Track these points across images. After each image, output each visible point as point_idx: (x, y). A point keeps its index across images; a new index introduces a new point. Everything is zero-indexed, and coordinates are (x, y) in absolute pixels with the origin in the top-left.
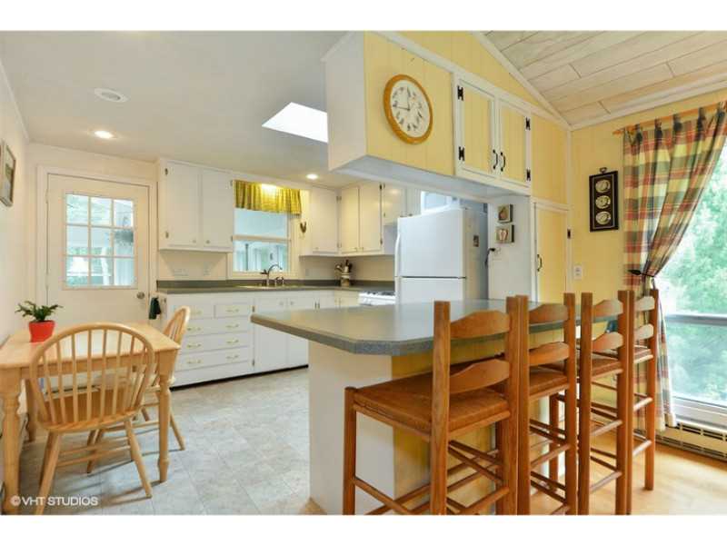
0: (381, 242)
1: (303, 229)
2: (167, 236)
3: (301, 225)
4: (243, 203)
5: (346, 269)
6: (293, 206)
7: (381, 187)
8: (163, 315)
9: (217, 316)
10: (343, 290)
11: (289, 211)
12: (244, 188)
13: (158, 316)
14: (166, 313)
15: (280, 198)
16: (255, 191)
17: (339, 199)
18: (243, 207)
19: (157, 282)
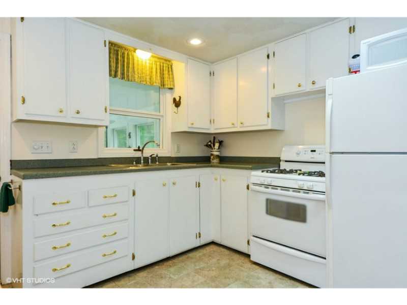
0: (268, 116)
1: (177, 103)
2: (24, 101)
3: (175, 100)
4: (116, 72)
5: (217, 145)
6: (166, 79)
7: (268, 56)
8: (18, 205)
9: (92, 203)
10: (212, 166)
11: (163, 85)
12: (117, 55)
13: (11, 208)
14: (21, 203)
15: (154, 70)
16: (128, 59)
17: (212, 74)
18: (115, 76)
19: (11, 161)
